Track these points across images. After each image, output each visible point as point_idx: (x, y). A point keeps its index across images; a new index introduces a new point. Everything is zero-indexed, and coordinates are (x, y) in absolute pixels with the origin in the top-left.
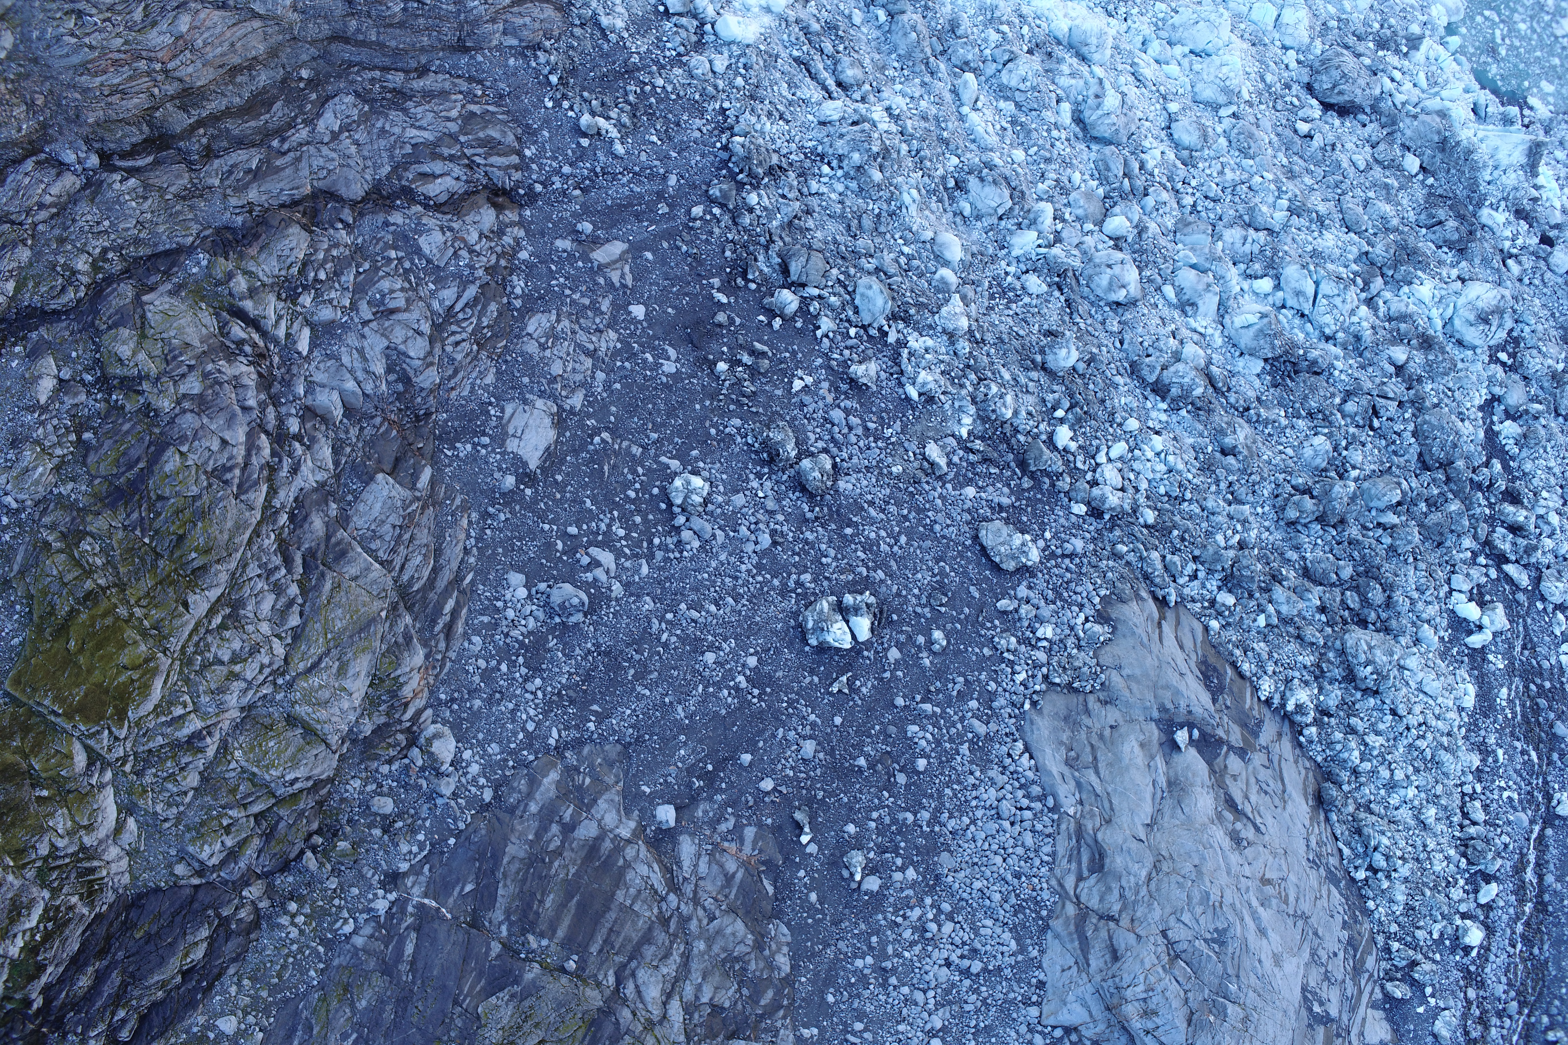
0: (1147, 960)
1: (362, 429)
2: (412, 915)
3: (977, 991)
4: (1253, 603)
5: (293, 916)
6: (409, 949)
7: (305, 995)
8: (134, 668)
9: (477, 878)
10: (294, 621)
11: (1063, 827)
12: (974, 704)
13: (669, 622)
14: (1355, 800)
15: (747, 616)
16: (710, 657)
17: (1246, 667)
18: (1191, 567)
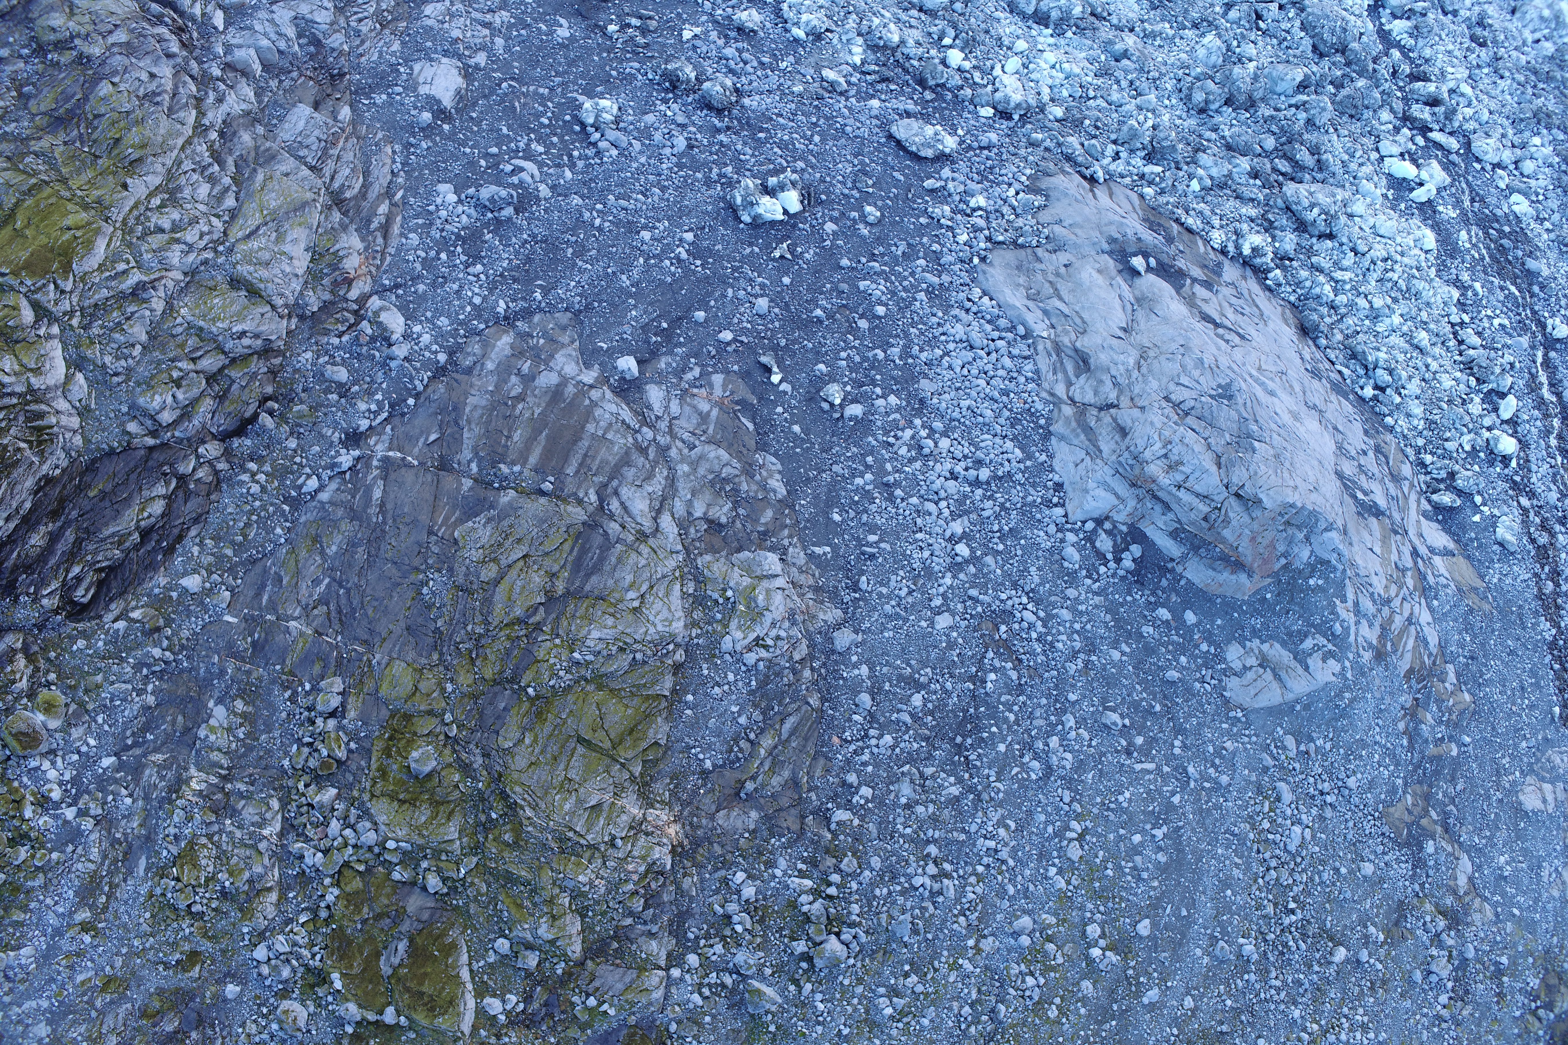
0: (1156, 420)
1: (281, 81)
2: (377, 468)
3: (990, 498)
4: (1181, 174)
5: (253, 475)
6: (377, 494)
7: (272, 553)
8: (78, 228)
9: (441, 428)
10: (230, 202)
11: (1040, 347)
12: (922, 262)
13: (598, 211)
14: (1342, 331)
15: (675, 202)
16: (646, 235)
17: (1190, 221)
18: (1111, 149)
